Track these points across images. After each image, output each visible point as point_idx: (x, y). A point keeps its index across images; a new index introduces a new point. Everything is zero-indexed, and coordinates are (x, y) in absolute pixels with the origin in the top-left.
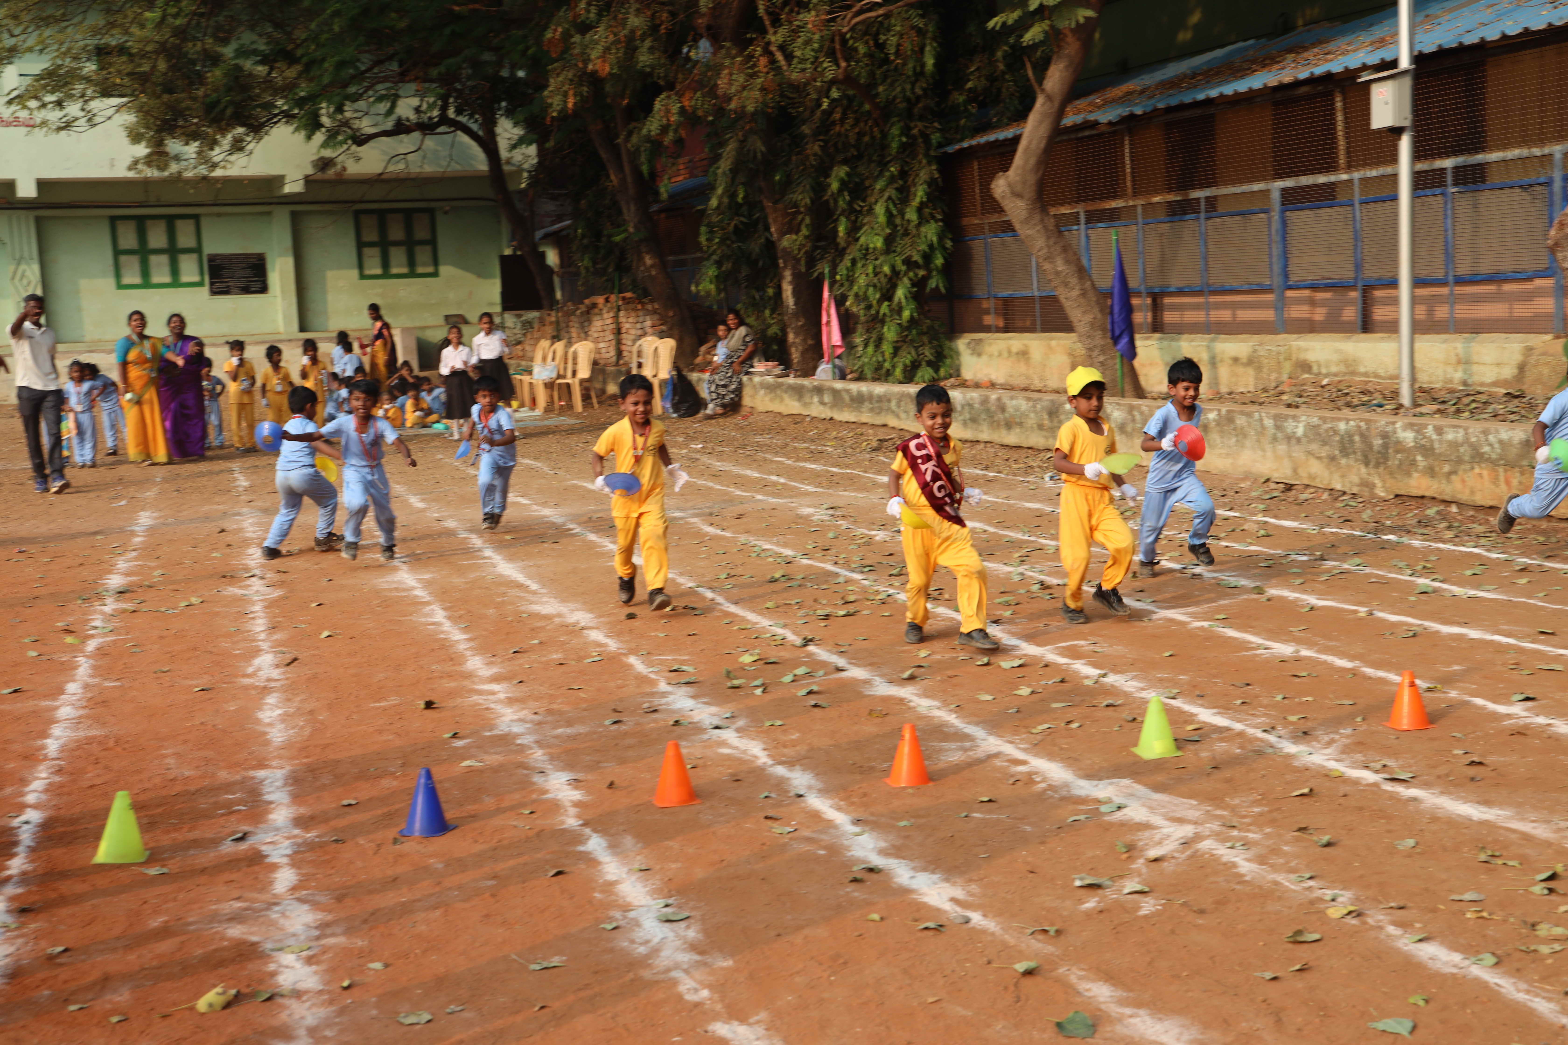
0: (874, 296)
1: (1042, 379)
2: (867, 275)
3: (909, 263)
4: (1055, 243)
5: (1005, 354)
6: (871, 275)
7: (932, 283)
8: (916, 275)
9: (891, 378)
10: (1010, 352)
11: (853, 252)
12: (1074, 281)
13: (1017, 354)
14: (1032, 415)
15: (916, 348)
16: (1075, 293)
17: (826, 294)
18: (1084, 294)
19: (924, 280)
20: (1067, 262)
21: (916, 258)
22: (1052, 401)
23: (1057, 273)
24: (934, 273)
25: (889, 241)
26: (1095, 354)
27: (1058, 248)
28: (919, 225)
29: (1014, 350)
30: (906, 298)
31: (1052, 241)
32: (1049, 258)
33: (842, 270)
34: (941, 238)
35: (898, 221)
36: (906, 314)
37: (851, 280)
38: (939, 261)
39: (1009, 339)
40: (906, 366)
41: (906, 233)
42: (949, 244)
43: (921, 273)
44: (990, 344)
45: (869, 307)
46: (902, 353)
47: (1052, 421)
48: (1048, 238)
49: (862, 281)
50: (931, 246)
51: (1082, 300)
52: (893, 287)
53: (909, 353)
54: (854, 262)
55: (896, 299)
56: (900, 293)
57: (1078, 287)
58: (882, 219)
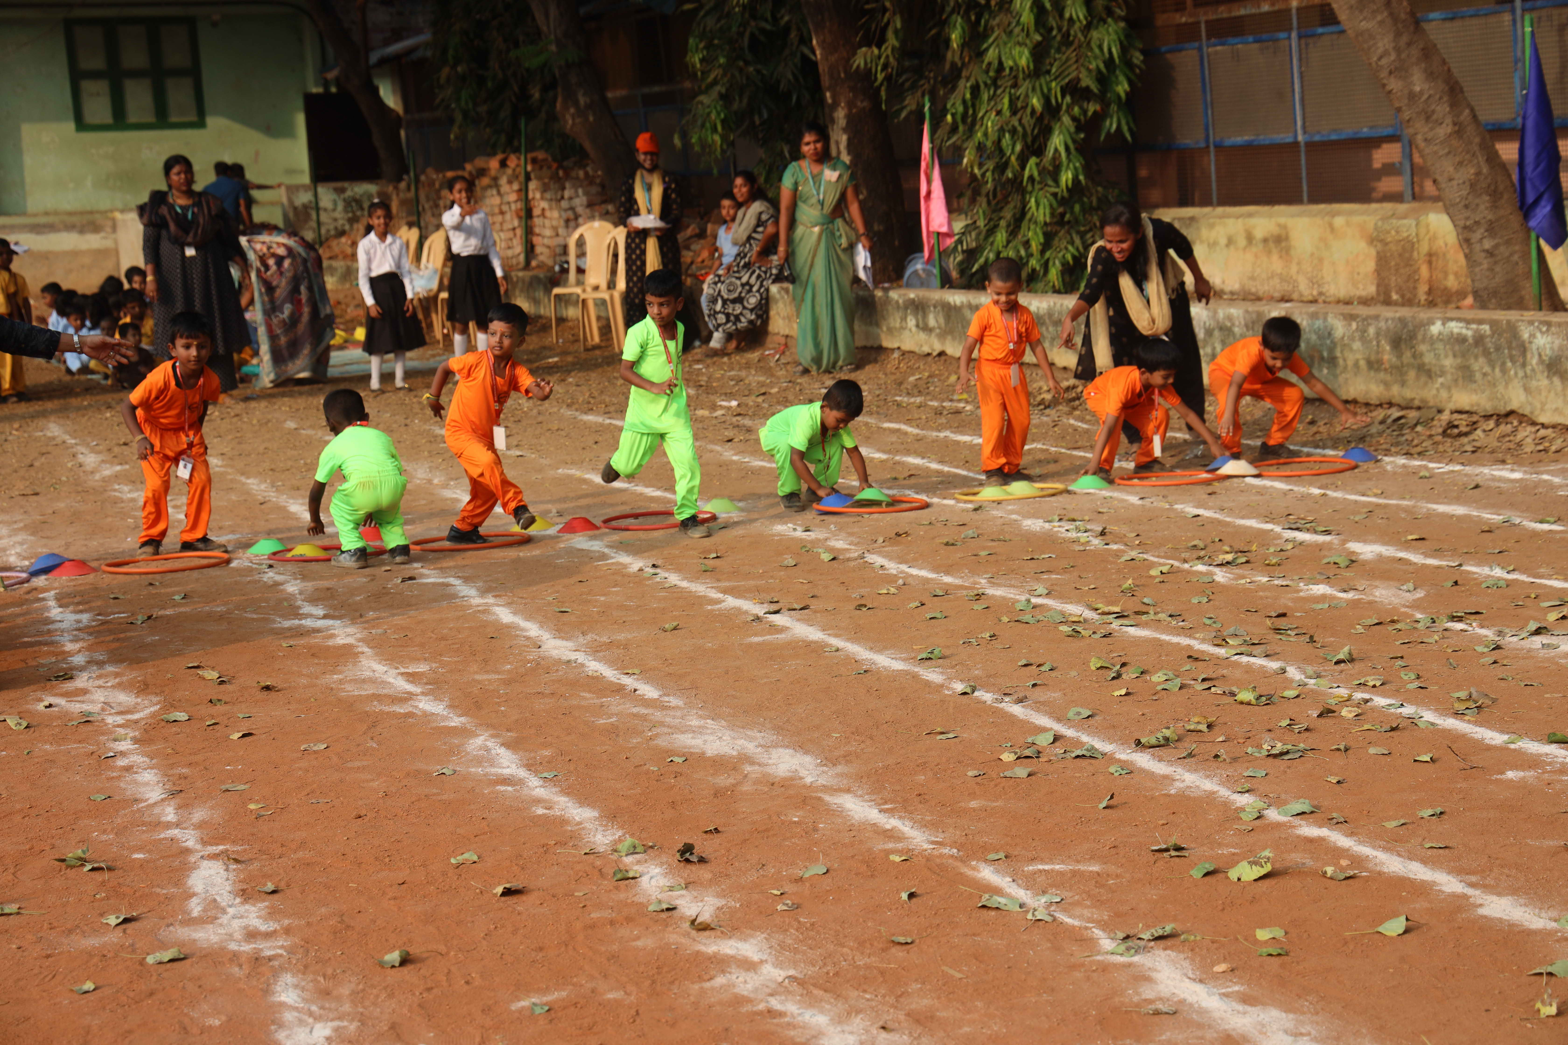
0: (1013, 148)
1: (1313, 282)
2: (999, 113)
3: (1073, 89)
4: (1409, 44)
5: (1242, 242)
6: (1007, 112)
7: (1111, 125)
8: (1085, 112)
9: (1040, 285)
10: (1250, 238)
11: (975, 74)
12: (1442, 109)
13: (1265, 240)
14: (1357, 345)
15: (1082, 235)
16: (1445, 130)
17: (926, 147)
18: (1459, 131)
19: (1099, 118)
20: (1430, 75)
21: (1087, 81)
22: (1402, 320)
23: (1412, 97)
24: (1114, 107)
25: (1039, 54)
26: (1477, 236)
27: (1415, 52)
28: (1088, 27)
29: (1259, 234)
30: (1067, 148)
31: (1405, 39)
32: (1399, 70)
33: (955, 105)
34: (1124, 50)
35: (1052, 22)
36: (1066, 177)
37: (969, 120)
38: (1122, 88)
39: (1250, 215)
40: (1065, 264)
41: (1067, 41)
42: (1137, 58)
43: (1092, 108)
44: (1212, 226)
45: (1002, 167)
46: (1060, 242)
47: (1400, 356)
48: (1398, 35)
49: (991, 123)
50: (1109, 62)
51: (1455, 142)
52: (1047, 132)
53: (1072, 243)
54: (975, 90)
55: (1050, 153)
56: (1057, 141)
57: (1449, 120)
58: (1027, 17)
